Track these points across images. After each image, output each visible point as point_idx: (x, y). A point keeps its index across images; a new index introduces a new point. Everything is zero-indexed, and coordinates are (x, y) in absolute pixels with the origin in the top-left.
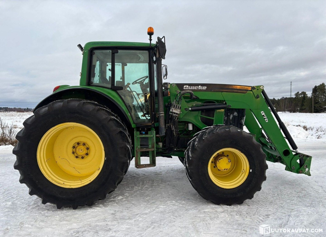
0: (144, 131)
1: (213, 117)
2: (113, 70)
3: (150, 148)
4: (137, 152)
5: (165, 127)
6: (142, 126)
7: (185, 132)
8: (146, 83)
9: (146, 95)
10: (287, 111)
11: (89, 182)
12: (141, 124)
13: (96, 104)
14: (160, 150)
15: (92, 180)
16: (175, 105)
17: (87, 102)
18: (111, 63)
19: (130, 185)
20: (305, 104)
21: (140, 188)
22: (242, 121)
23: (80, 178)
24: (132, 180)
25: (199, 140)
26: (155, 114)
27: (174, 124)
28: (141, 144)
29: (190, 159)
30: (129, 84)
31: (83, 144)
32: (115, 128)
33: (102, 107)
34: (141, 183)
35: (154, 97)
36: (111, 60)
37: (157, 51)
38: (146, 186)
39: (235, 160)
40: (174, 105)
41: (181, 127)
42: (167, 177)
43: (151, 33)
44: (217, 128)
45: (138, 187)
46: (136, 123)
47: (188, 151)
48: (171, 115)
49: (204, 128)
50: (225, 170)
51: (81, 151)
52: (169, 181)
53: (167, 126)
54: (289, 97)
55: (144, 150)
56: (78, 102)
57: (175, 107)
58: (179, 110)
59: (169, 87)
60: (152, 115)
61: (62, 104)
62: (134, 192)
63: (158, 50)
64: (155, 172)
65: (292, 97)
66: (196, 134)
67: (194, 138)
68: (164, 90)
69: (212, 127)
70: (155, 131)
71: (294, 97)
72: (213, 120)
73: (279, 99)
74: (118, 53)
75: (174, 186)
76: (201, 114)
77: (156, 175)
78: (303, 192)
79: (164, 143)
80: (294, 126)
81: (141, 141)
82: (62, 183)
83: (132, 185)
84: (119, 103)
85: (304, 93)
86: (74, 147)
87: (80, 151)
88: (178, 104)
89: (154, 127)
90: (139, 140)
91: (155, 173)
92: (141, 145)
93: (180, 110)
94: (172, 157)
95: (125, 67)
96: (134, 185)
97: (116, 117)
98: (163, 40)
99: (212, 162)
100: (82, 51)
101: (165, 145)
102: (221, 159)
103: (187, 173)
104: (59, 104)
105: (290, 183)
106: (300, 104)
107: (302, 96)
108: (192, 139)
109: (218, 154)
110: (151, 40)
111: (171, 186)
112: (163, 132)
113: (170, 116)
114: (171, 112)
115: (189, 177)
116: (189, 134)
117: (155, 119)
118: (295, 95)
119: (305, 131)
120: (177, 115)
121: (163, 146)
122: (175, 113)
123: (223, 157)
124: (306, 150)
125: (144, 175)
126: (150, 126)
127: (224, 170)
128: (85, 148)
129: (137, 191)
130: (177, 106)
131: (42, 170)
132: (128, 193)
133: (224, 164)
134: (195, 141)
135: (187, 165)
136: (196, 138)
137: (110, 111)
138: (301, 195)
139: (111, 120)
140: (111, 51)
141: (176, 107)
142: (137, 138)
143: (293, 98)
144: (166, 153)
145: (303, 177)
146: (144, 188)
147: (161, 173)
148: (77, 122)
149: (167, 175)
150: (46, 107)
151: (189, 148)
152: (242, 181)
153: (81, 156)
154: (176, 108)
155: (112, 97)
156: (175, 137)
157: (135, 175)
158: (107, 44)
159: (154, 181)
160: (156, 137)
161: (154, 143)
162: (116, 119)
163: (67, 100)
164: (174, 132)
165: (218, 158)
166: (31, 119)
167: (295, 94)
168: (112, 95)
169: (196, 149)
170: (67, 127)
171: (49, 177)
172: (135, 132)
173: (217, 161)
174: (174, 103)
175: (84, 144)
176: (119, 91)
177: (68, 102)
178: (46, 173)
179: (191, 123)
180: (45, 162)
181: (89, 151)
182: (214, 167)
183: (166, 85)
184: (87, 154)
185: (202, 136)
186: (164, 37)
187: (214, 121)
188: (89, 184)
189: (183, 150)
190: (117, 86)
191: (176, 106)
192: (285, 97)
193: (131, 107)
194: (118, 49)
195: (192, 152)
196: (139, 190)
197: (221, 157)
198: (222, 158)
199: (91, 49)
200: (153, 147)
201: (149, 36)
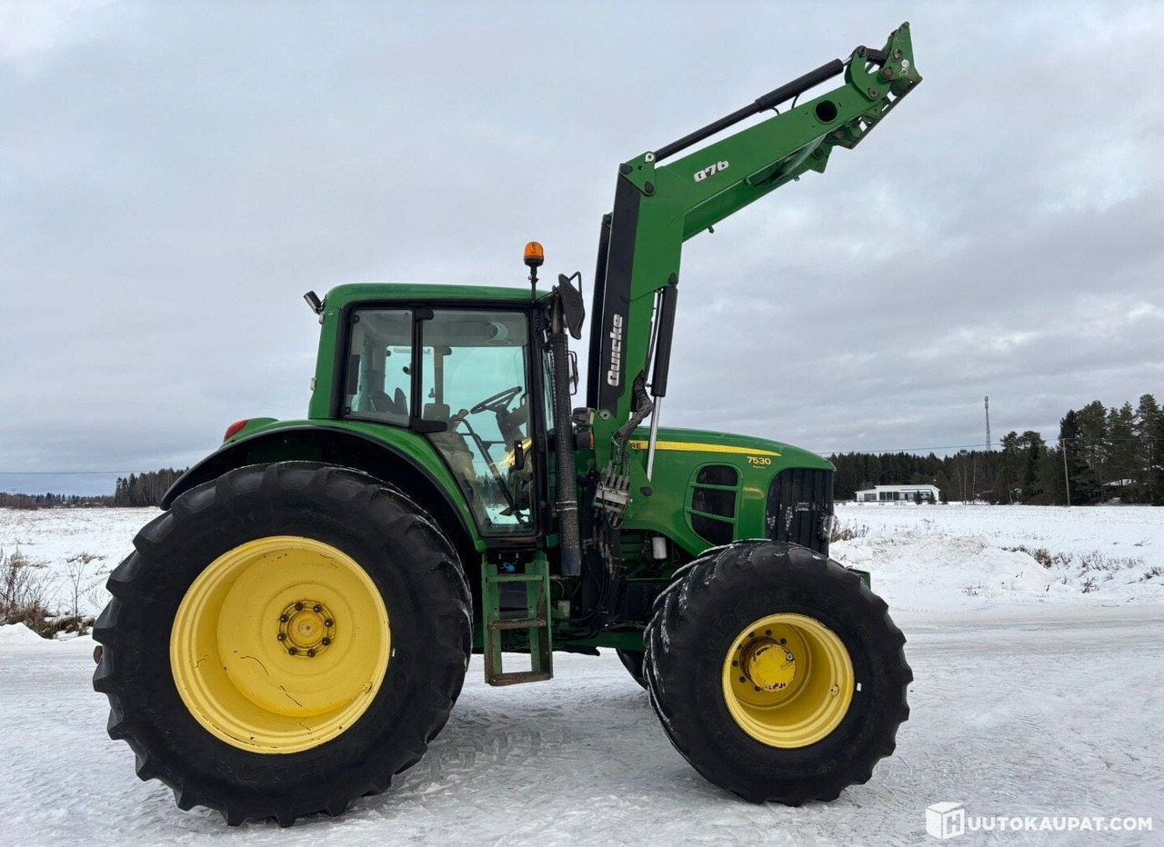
0: (511, 562)
1: (732, 516)
2: (415, 371)
3: (532, 619)
4: (490, 632)
5: (582, 549)
6: (509, 545)
7: (642, 567)
8: (514, 409)
9: (519, 446)
10: (981, 498)
11: (338, 732)
12: (502, 541)
13: (366, 477)
14: (564, 627)
15: (346, 727)
16: (610, 478)
17: (338, 471)
18: (410, 348)
19: (461, 749)
20: (1038, 474)
21: (495, 758)
22: (825, 529)
23: (304, 721)
24: (464, 733)
25: (693, 589)
26: (548, 507)
27: (608, 540)
28: (504, 606)
29: (663, 651)
30: (463, 413)
31: (315, 607)
32: (424, 552)
33: (384, 485)
34: (496, 743)
35: (544, 454)
36: (410, 339)
37: (555, 314)
38: (516, 751)
39: (807, 654)
40: (608, 476)
41: (631, 547)
42: (582, 723)
43: (534, 261)
44: (746, 550)
45: (488, 754)
46: (487, 535)
47: (657, 625)
48: (597, 510)
49: (706, 551)
50: (778, 689)
51: (307, 630)
52: (590, 735)
53: (585, 546)
54: (982, 449)
55: (514, 624)
56: (313, 473)
57: (611, 485)
58: (623, 494)
59: (591, 422)
60: (537, 509)
61: (259, 477)
62: (478, 770)
63: (555, 311)
64: (541, 707)
65: (993, 448)
66: (681, 569)
67: (674, 584)
68: (576, 431)
69: (731, 546)
70: (547, 563)
71: (1000, 448)
72: (730, 526)
73: (951, 456)
74: (431, 318)
75: (609, 751)
76: (694, 507)
77: (543, 716)
78: (1033, 762)
79: (576, 602)
80: (1005, 549)
81: (502, 598)
82: (246, 738)
83: (467, 750)
84: (435, 474)
85: (1032, 437)
86: (284, 618)
87: (304, 631)
88: (621, 473)
89: (545, 549)
90: (497, 592)
91: (540, 710)
92: (502, 609)
93: (626, 494)
94: (598, 654)
95: (445, 357)
96: (474, 749)
97: (428, 518)
98: (575, 283)
99: (734, 663)
100: (318, 311)
101: (577, 609)
102: (763, 650)
103: (655, 699)
104: (249, 478)
105: (990, 736)
106: (1021, 476)
107: (1029, 446)
108: (670, 588)
109: (751, 635)
110: (534, 280)
111: (597, 750)
112: (575, 567)
113: (594, 514)
114: (599, 500)
115: (662, 713)
116: (659, 573)
117: (547, 521)
118: (1003, 443)
119: (1041, 567)
120: (618, 510)
121: (572, 611)
122: (610, 503)
123: (768, 646)
124: (1042, 629)
125: (505, 717)
126: (534, 544)
127: (774, 687)
128: (322, 620)
129: (486, 768)
130: (616, 480)
131: (186, 692)
132: (459, 774)
133: (772, 669)
134: (678, 591)
135: (655, 672)
136: (680, 584)
137: (407, 498)
138: (1025, 771)
139: (415, 525)
140: (410, 313)
141: (615, 484)
142: (491, 586)
143: (996, 452)
144: (580, 638)
145: (1033, 717)
146: (508, 757)
147: (559, 710)
148: (305, 536)
149: (582, 716)
150: (209, 487)
151: (660, 617)
152: (832, 723)
153: (307, 650)
154: (614, 486)
155: (413, 456)
156: (612, 582)
157: (471, 718)
158: (398, 292)
159: (538, 734)
160: (552, 583)
161: (546, 602)
162: (427, 523)
163: (277, 464)
164: (611, 565)
165: (756, 648)
166: (159, 526)
167: (1001, 441)
168: (414, 448)
169: (682, 619)
170: (266, 551)
171: (206, 716)
172: (483, 565)
173: (750, 659)
174: (608, 471)
175: (318, 609)
176: (433, 437)
177: (280, 472)
178: (195, 703)
179: (661, 535)
180: (193, 668)
181: (331, 631)
182: (742, 680)
183: (581, 417)
184: (327, 641)
185: (700, 576)
186: (578, 274)
187: (734, 529)
188: (337, 737)
189: (638, 626)
190: (427, 419)
191: (613, 480)
192: (969, 450)
193: (470, 487)
194: (434, 306)
195: (672, 628)
196: (492, 763)
197: (764, 644)
198: (766, 649)
199: (346, 306)
200: (542, 615)
201: (529, 268)
